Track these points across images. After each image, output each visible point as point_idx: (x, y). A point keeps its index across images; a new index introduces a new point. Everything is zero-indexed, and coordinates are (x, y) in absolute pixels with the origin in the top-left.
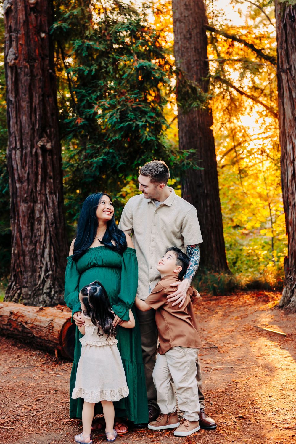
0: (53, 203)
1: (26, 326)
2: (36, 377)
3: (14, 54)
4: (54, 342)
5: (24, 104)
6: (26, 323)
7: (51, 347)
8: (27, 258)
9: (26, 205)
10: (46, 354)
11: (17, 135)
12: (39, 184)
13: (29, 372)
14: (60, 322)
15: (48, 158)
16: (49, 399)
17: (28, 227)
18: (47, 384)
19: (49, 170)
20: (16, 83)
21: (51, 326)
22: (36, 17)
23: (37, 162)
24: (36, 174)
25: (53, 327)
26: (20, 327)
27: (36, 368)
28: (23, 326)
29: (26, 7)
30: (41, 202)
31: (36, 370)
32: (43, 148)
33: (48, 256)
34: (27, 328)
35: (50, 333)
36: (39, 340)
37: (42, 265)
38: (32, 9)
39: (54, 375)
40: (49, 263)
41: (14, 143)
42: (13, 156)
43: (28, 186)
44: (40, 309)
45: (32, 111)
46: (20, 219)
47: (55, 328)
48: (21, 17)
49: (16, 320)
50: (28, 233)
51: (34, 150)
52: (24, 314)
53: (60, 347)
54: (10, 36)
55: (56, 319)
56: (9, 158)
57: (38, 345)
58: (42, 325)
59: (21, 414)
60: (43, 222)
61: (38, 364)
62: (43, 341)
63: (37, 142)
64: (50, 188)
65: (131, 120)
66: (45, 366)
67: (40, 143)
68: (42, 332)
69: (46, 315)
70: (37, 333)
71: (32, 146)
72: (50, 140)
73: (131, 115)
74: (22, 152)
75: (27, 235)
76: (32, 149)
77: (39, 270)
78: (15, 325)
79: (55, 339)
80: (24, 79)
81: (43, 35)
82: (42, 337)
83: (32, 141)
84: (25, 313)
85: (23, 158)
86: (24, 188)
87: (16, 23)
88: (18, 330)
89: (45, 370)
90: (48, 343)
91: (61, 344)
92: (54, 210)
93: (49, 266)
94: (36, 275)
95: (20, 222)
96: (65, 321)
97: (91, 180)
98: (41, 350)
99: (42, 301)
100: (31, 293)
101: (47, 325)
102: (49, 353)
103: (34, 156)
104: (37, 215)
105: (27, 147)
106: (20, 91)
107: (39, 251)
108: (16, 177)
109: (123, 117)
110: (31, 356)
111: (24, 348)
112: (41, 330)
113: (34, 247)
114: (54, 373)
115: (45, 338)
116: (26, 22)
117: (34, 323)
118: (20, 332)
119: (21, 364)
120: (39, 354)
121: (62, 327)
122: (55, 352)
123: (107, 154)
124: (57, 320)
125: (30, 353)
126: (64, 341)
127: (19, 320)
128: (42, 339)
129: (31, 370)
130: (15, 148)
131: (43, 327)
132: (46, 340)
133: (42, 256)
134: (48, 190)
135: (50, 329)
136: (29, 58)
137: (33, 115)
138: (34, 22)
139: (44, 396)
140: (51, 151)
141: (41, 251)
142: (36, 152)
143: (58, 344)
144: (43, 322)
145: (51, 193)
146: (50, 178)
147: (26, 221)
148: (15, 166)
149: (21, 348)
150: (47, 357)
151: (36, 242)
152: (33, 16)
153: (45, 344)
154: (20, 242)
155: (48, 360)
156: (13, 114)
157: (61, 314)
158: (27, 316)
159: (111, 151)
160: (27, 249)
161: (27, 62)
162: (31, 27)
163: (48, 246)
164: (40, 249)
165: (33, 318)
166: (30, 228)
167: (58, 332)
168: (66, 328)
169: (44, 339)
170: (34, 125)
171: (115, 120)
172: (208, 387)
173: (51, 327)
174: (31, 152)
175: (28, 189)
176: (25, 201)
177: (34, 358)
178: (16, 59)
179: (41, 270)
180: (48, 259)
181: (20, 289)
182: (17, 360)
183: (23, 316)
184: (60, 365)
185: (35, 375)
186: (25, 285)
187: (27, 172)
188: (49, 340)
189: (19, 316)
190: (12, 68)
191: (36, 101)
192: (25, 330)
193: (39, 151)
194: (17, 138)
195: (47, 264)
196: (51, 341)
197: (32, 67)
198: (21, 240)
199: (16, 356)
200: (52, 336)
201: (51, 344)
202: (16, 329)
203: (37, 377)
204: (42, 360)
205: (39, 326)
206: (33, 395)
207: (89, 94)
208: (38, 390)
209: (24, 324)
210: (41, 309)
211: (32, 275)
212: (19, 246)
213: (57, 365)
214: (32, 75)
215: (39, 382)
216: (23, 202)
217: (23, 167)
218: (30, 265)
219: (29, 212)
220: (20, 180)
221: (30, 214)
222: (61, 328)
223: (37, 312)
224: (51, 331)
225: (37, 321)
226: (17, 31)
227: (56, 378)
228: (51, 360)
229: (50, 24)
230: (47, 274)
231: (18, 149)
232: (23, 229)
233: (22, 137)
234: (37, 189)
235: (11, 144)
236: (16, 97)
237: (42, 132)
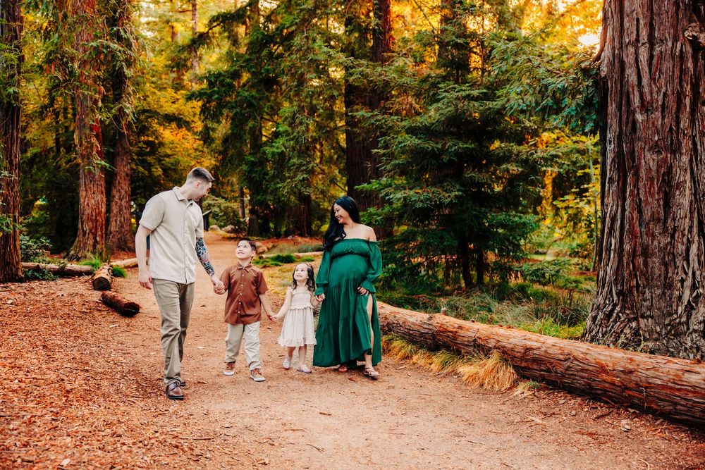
8: (655, 261)
9: (655, 157)
11: (641, 17)
12: (684, 116)
15: (701, 63)
17: (658, 200)
19: (702, 87)
23: (683, 71)
32: (695, 42)
33: (696, 258)
37: (684, 276)
40: (698, 273)
41: (635, 32)
42: (629, 59)
43: (663, 118)
46: (641, 185)
50: (658, 213)
51: (679, 45)
60: (688, 192)
63: (685, 30)
67: (689, 33)
71: (675, 40)
72: (703, 27)
74: (651, 49)
75: (656, 216)
76: (673, 44)
77: (679, 285)
83: (675, 27)
85: (655, 61)
86: (653, 123)
93: (698, 278)
94: (672, 294)
95: (638, 190)
99: (691, 348)
100: (661, 329)
103: (677, 60)
104: (677, 177)
105: (666, 39)
107: (681, 248)
108: (636, 101)
113: (669, 239)
130: (636, 43)
133: (687, 259)
141: (684, 247)
142: (681, 51)
147: (656, 188)
148: (633, 79)
151: (675, 230)
154: (638, 229)
160: (656, 243)
163: (696, 238)
164: (683, 244)
166: (661, 203)
174: (672, 51)
175: (662, 125)
176: (656, 148)
179: (682, 286)
180: (696, 265)
181: (635, 319)
186: (648, 313)
187: (663, 90)
193: (689, 49)
194: (642, 22)
195: (694, 273)
198: (640, 226)
211: (664, 293)
212: (636, 237)
216: (649, 151)
217: (654, 80)
218: (660, 275)
219: (662, 170)
220: (645, 107)
221: (664, 174)
230: (695, 293)
231: (643, 44)
232: (647, 202)
233: (652, 19)
234: (682, 126)
235: (623, 34)
237: (692, 11)
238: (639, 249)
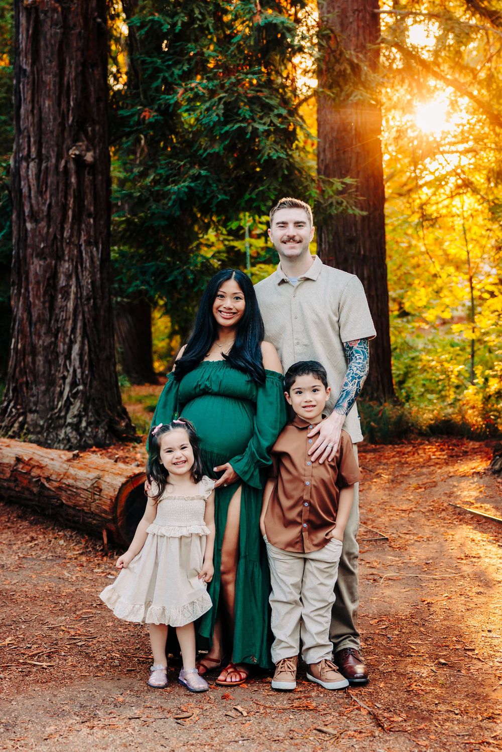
0: (92, 262)
1: (47, 485)
2: (72, 578)
4: (101, 517)
5: (48, 78)
6: (48, 479)
7: (95, 524)
8: (40, 359)
9: (42, 263)
10: (84, 537)
11: (32, 134)
12: (67, 226)
13: (57, 568)
14: (114, 482)
15: (88, 178)
16: (103, 617)
17: (44, 303)
18: (93, 590)
19: (88, 201)
20: (35, 38)
21: (98, 487)
23: (67, 185)
24: (65, 208)
25: (101, 490)
26: (34, 486)
27: (68, 561)
28: (43, 484)
30: (71, 259)
31: (68, 565)
32: (79, 159)
33: (77, 358)
34: (49, 489)
35: (95, 500)
36: (71, 511)
37: (66, 373)
39: (103, 575)
40: (79, 371)
41: (26, 149)
42: (23, 172)
43: (49, 228)
44: (74, 455)
45: (62, 91)
46: (30, 287)
47: (104, 493)
49: (28, 473)
50: (43, 314)
51: (63, 163)
52: (44, 464)
53: (112, 527)
55: (106, 476)
56: (16, 175)
57: (68, 520)
58: (79, 484)
59: (60, 643)
60: (72, 296)
61: (69, 554)
62: (81, 514)
63: (69, 149)
64: (88, 233)
65: (244, 120)
66: (84, 559)
67: (73, 152)
68: (78, 498)
69: (86, 467)
70: (69, 498)
71: (59, 157)
72: (91, 145)
73: (245, 110)
74: (40, 165)
75: (42, 317)
76: (58, 162)
77: (61, 381)
78: (26, 482)
79: (105, 511)
80: (52, 32)
82: (79, 506)
83: (59, 145)
84: (45, 462)
85: (42, 176)
86: (40, 232)
88: (31, 492)
89: (85, 564)
90: (90, 518)
91: (114, 520)
92: (93, 274)
93: (79, 376)
94: (54, 390)
95: (29, 293)
96: (124, 480)
97: (163, 223)
98: (73, 529)
99: (63, 439)
100: (44, 423)
101: (89, 485)
102: (89, 535)
103: (61, 175)
104: (62, 282)
105: (50, 156)
106: (42, 54)
107: (62, 347)
108: (27, 210)
109: (230, 112)
110: (56, 538)
111: (42, 523)
112: (78, 495)
113: (53, 339)
114: (103, 572)
115: (85, 508)
117: (64, 481)
118: (35, 494)
119: (40, 552)
120: (71, 536)
121: (117, 490)
122: (102, 534)
123: (195, 178)
124: (108, 478)
125: (54, 534)
126: (120, 515)
127: (32, 474)
128: (79, 510)
129: (59, 565)
130: (27, 158)
131: (81, 489)
132: (86, 513)
133: (68, 356)
134: (83, 238)
135: (95, 494)
137: (64, 99)
139: (94, 611)
140: (92, 166)
141: (66, 347)
142: (65, 167)
143: (109, 520)
144: (80, 480)
145: (88, 243)
146: (89, 216)
147: (42, 292)
148: (25, 190)
149: (36, 524)
150: (86, 541)
151: (58, 330)
153: (84, 520)
154: (28, 329)
155: (87, 547)
156: (26, 93)
157: (114, 466)
158: (50, 467)
159: (203, 173)
160: (41, 342)
163: (79, 339)
164: (64, 344)
165: (62, 471)
166: (47, 305)
167: (111, 499)
168: (126, 493)
169: (83, 510)
170: (64, 117)
171: (214, 117)
172: (381, 609)
173: (96, 489)
174: (57, 166)
175: (48, 232)
176: (41, 255)
177: (62, 542)
179: (64, 383)
180: (77, 364)
181: (24, 414)
182: (30, 544)
183: (40, 467)
184: (111, 557)
185: (68, 572)
186: (34, 408)
187: (48, 202)
188: (92, 513)
189: (34, 467)
190: (28, 9)
191: (71, 73)
192: (46, 493)
193: (72, 165)
194: (32, 140)
195: (75, 371)
196: (97, 515)
197: (66, 11)
198: (30, 326)
199: (28, 538)
200: (98, 506)
201: (94, 519)
202: (28, 489)
203: (74, 578)
204: (77, 548)
205: (73, 486)
206: (74, 609)
207: (169, 67)
208: (81, 601)
209: (44, 481)
210: (76, 457)
211: (47, 390)
212: (25, 336)
213: (105, 558)
214: (66, 27)
215: (79, 587)
216: (36, 257)
217: (40, 193)
218: (44, 373)
219: (48, 275)
220: (34, 217)
221: (49, 279)
222: (116, 493)
223: (69, 460)
224: (97, 497)
225: (68, 477)
227: (108, 580)
228: (93, 548)
230: (75, 390)
231: (33, 160)
232: (35, 305)
233: (40, 138)
234: (65, 235)
235: (19, 149)
236: (33, 64)
237: (79, 131)
238: (28, 349)
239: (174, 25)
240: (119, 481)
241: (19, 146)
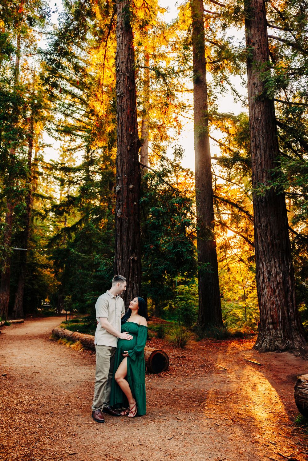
0: (137, 288)
3: (121, 212)
5: (125, 237)
11: (120, 252)
12: (130, 278)
15: (135, 264)
19: (136, 270)
20: (121, 226)
22: (132, 194)
23: (130, 266)
24: (129, 273)
29: (128, 190)
30: (131, 287)
32: (133, 259)
38: (130, 191)
41: (118, 257)
42: (117, 263)
45: (128, 240)
48: (125, 194)
53: (149, 366)
54: (119, 204)
55: (147, 351)
56: (116, 264)
64: (136, 279)
65: (179, 248)
67: (131, 257)
71: (128, 259)
72: (136, 255)
73: (179, 246)
74: (122, 261)
76: (127, 260)
80: (125, 225)
81: (135, 203)
83: (128, 255)
85: (123, 264)
87: (122, 197)
92: (137, 291)
97: (157, 277)
103: (128, 264)
104: (129, 294)
105: (125, 258)
106: (123, 231)
109: (175, 246)
116: (128, 197)
121: (150, 355)
123: (166, 264)
126: (151, 363)
130: (119, 259)
134: (134, 281)
136: (128, 215)
137: (129, 243)
138: (131, 197)
140: (137, 261)
142: (129, 261)
145: (136, 283)
146: (136, 275)
148: (118, 268)
152: (131, 194)
156: (119, 242)
159: (168, 263)
161: (127, 216)
162: (129, 199)
167: (148, 358)
168: (152, 356)
170: (129, 248)
171: (171, 248)
174: (127, 261)
178: (121, 215)
184: (149, 375)
190: (119, 219)
191: (131, 235)
193: (131, 261)
194: (120, 254)
197: (129, 219)
207: (158, 234)
214: (129, 223)
217: (122, 269)
226: (123, 201)
229: (139, 198)
233: (122, 254)
234: (129, 281)
235: (116, 257)
236: (120, 233)
237: (133, 252)
239: (159, 223)
240: (150, 353)
241: (116, 256)
